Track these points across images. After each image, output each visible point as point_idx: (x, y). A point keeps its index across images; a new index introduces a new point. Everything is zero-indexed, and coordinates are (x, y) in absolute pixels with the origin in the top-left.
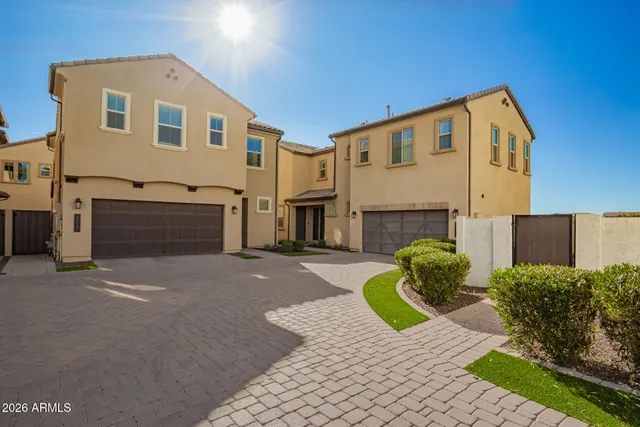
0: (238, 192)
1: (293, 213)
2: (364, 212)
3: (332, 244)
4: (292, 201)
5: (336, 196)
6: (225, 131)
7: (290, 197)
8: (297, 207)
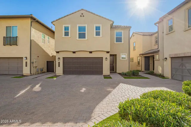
0: (108, 52)
1: (143, 59)
2: (172, 58)
3: (157, 73)
4: (142, 55)
5: (159, 51)
6: (101, 31)
7: (142, 53)
8: (145, 57)
